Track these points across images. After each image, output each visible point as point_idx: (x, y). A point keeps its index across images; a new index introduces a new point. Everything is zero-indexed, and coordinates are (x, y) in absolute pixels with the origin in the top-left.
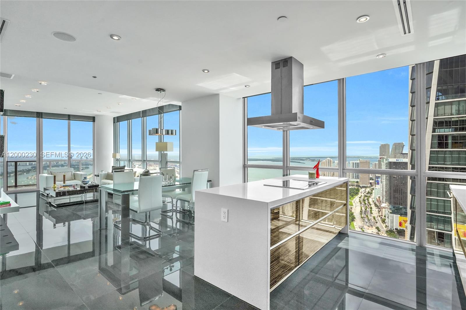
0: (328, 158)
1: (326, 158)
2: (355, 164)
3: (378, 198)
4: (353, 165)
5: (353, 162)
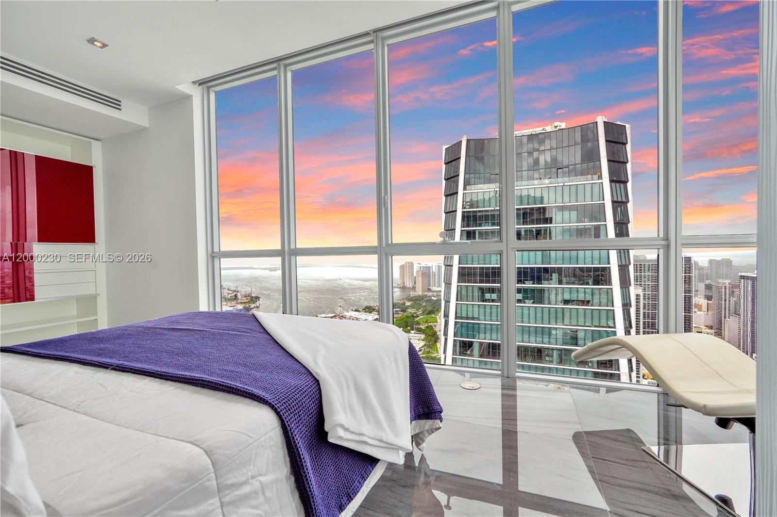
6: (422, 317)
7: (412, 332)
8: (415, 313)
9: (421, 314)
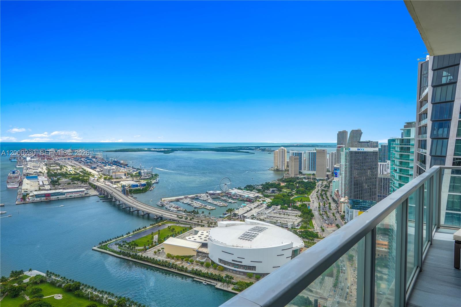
0: (281, 148)
1: (280, 147)
2: (312, 154)
3: (336, 192)
4: (309, 155)
5: (309, 152)
6: (297, 196)
7: (289, 209)
8: (291, 193)
9: (295, 193)
